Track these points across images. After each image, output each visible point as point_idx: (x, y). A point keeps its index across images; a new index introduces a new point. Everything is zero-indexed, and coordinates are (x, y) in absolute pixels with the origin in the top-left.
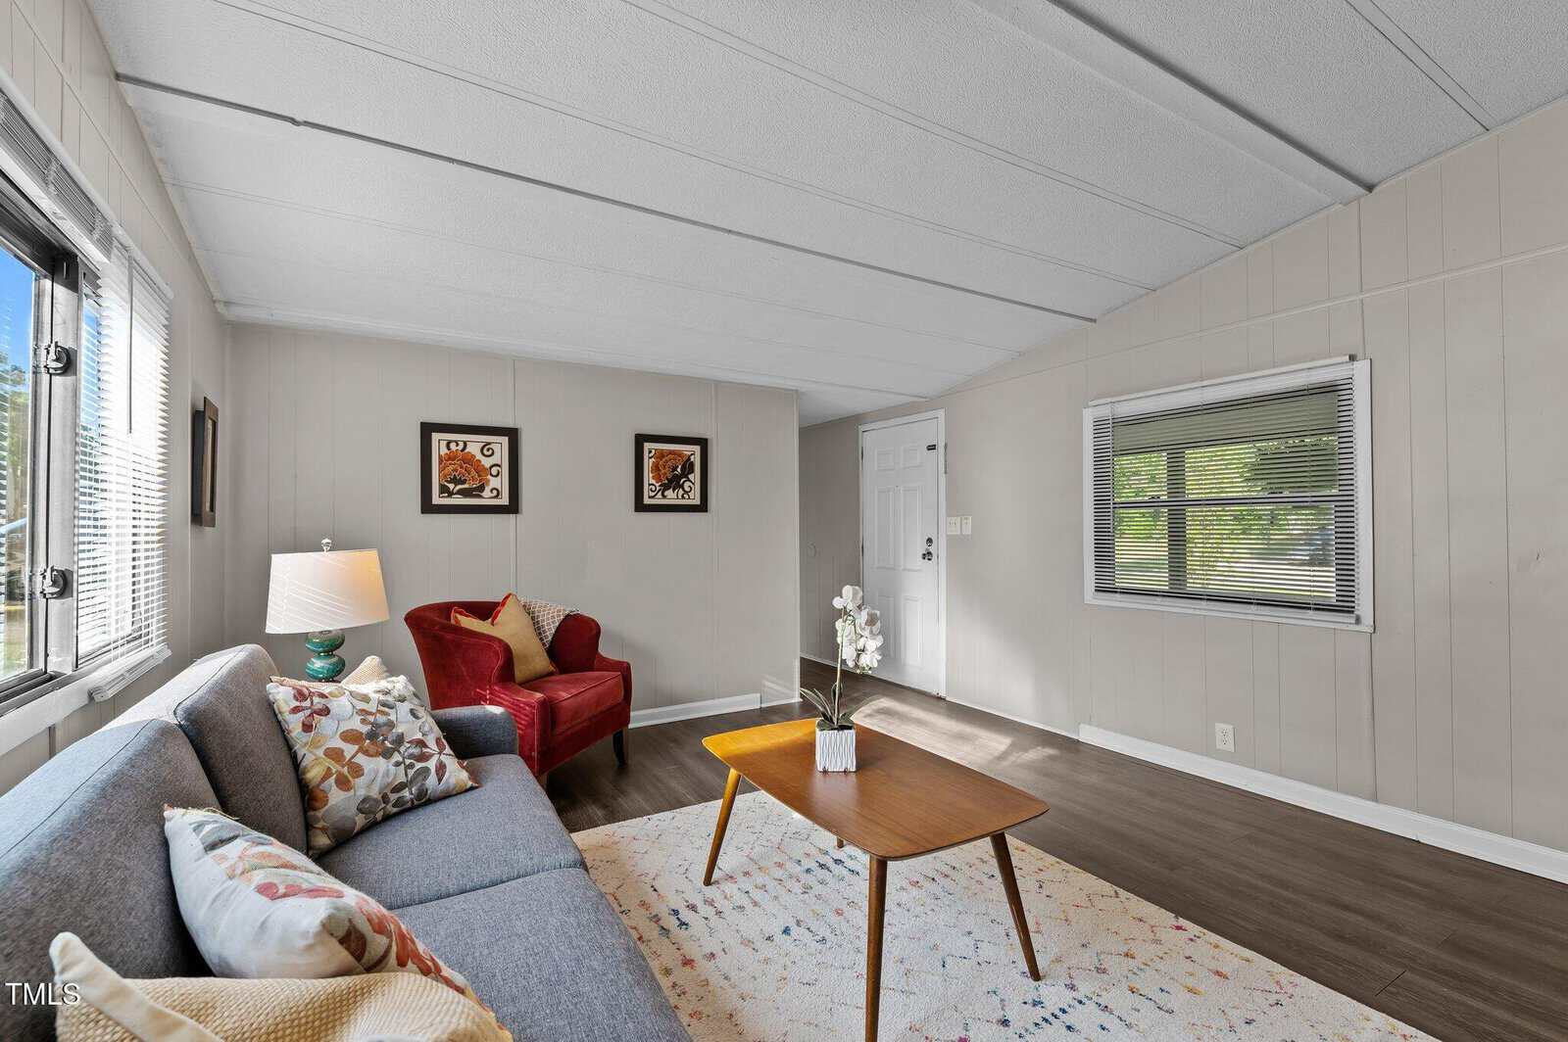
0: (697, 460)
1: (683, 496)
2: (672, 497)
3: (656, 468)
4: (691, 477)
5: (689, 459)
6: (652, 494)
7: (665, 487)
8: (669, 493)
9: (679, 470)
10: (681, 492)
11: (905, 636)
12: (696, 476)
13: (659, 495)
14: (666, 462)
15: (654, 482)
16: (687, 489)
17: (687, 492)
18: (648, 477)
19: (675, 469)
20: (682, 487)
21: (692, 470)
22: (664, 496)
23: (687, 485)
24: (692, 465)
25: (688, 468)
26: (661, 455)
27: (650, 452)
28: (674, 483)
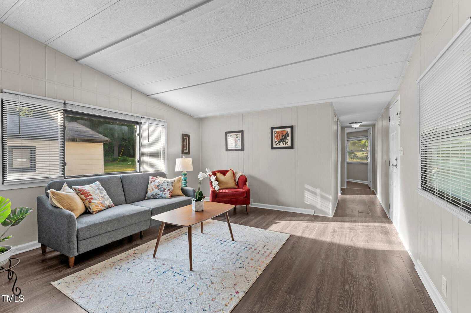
0: (290, 133)
1: (285, 144)
2: (282, 145)
3: (277, 137)
4: (288, 138)
5: (287, 132)
6: (276, 144)
7: (280, 142)
8: (281, 143)
9: (284, 136)
10: (285, 143)
11: (392, 203)
12: (289, 138)
13: (278, 144)
14: (280, 134)
15: (276, 140)
16: (287, 142)
17: (286, 143)
18: (275, 139)
19: (282, 136)
20: (285, 141)
21: (288, 136)
22: (279, 145)
23: (286, 141)
24: (288, 134)
25: (287, 135)
26: (278, 132)
27: (275, 132)
28: (283, 140)
